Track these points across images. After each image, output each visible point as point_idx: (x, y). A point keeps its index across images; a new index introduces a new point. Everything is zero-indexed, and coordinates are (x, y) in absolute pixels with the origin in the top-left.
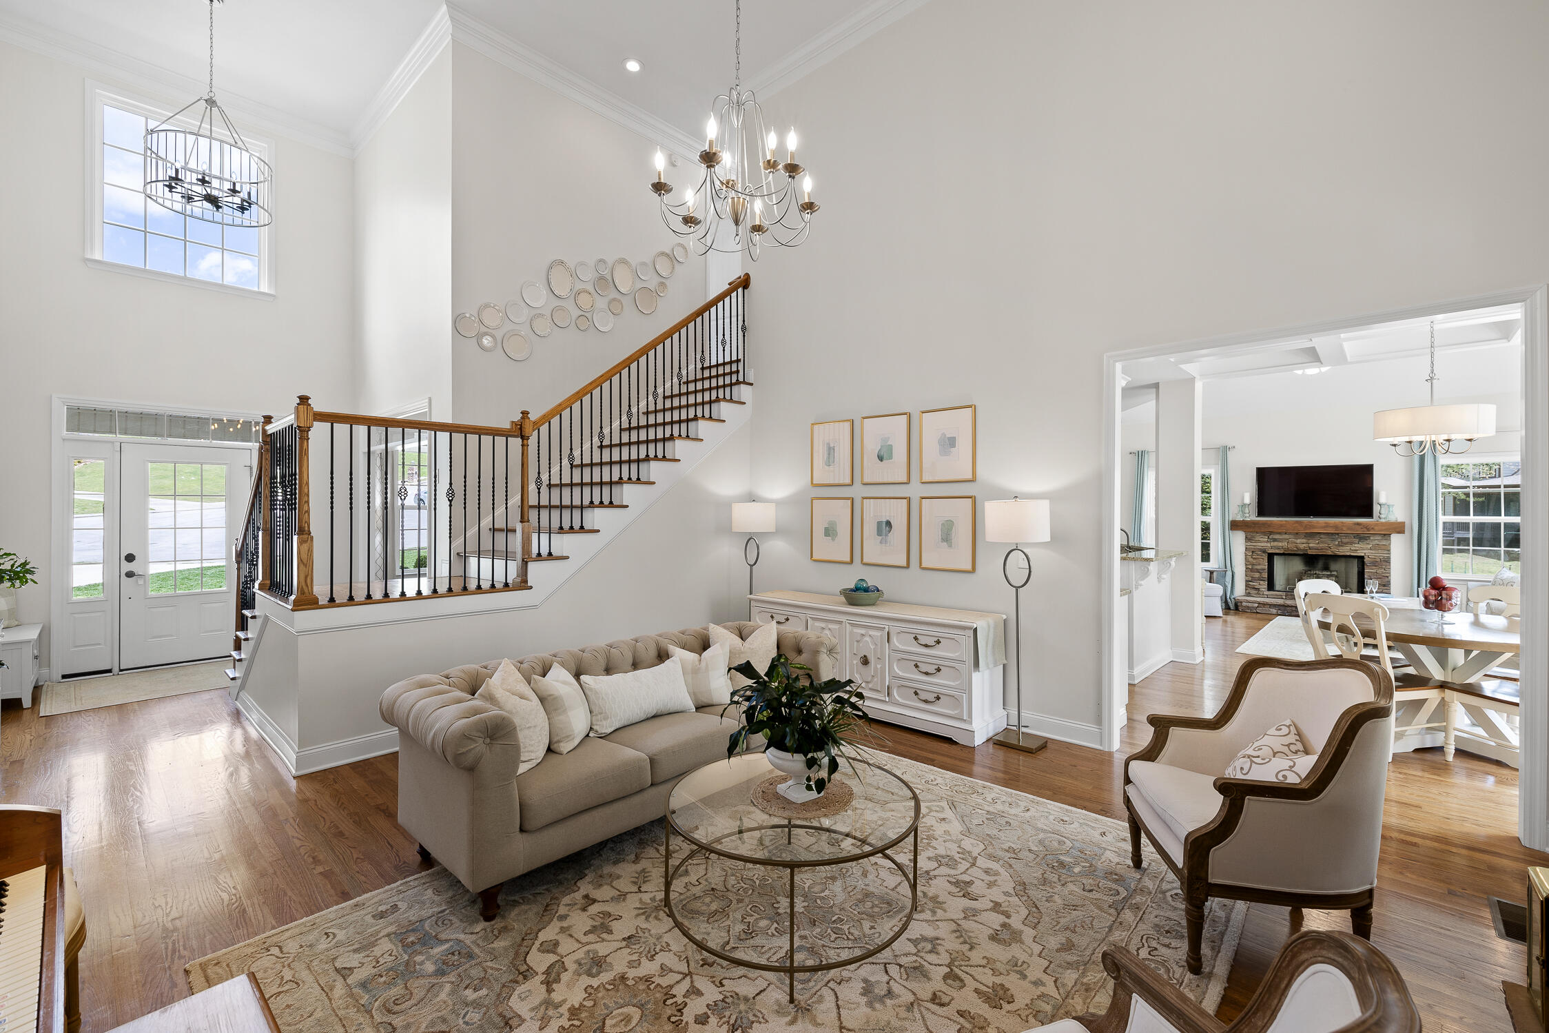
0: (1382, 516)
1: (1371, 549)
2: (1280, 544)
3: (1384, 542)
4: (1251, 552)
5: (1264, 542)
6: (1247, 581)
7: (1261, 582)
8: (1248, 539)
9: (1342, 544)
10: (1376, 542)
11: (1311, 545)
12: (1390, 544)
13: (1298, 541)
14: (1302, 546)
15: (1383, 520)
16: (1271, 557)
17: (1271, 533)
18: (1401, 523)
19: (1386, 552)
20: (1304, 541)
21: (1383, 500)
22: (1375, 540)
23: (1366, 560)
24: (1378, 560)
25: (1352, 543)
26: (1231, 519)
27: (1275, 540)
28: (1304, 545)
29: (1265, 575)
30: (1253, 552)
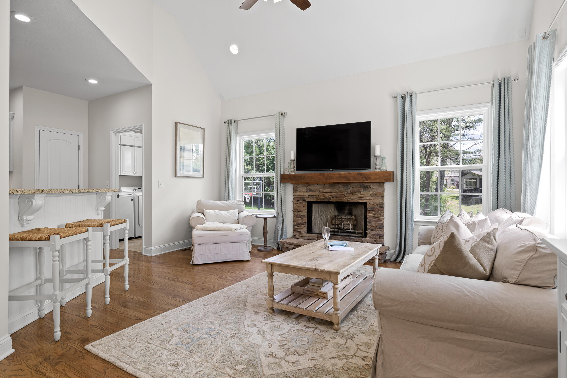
0: (377, 167)
1: (371, 196)
2: (314, 194)
3: (379, 190)
4: (296, 200)
5: (304, 192)
6: (294, 225)
7: (303, 226)
8: (295, 190)
9: (353, 193)
10: (374, 190)
11: (333, 194)
12: (384, 192)
13: (325, 191)
14: (327, 195)
15: (378, 171)
16: (310, 204)
17: (308, 184)
18: (390, 172)
19: (380, 198)
20: (328, 190)
21: (378, 153)
22: (374, 188)
23: (368, 206)
24: (375, 205)
25: (359, 191)
26: (282, 173)
27: (311, 190)
28: (329, 194)
29: (305, 220)
30: (297, 201)
